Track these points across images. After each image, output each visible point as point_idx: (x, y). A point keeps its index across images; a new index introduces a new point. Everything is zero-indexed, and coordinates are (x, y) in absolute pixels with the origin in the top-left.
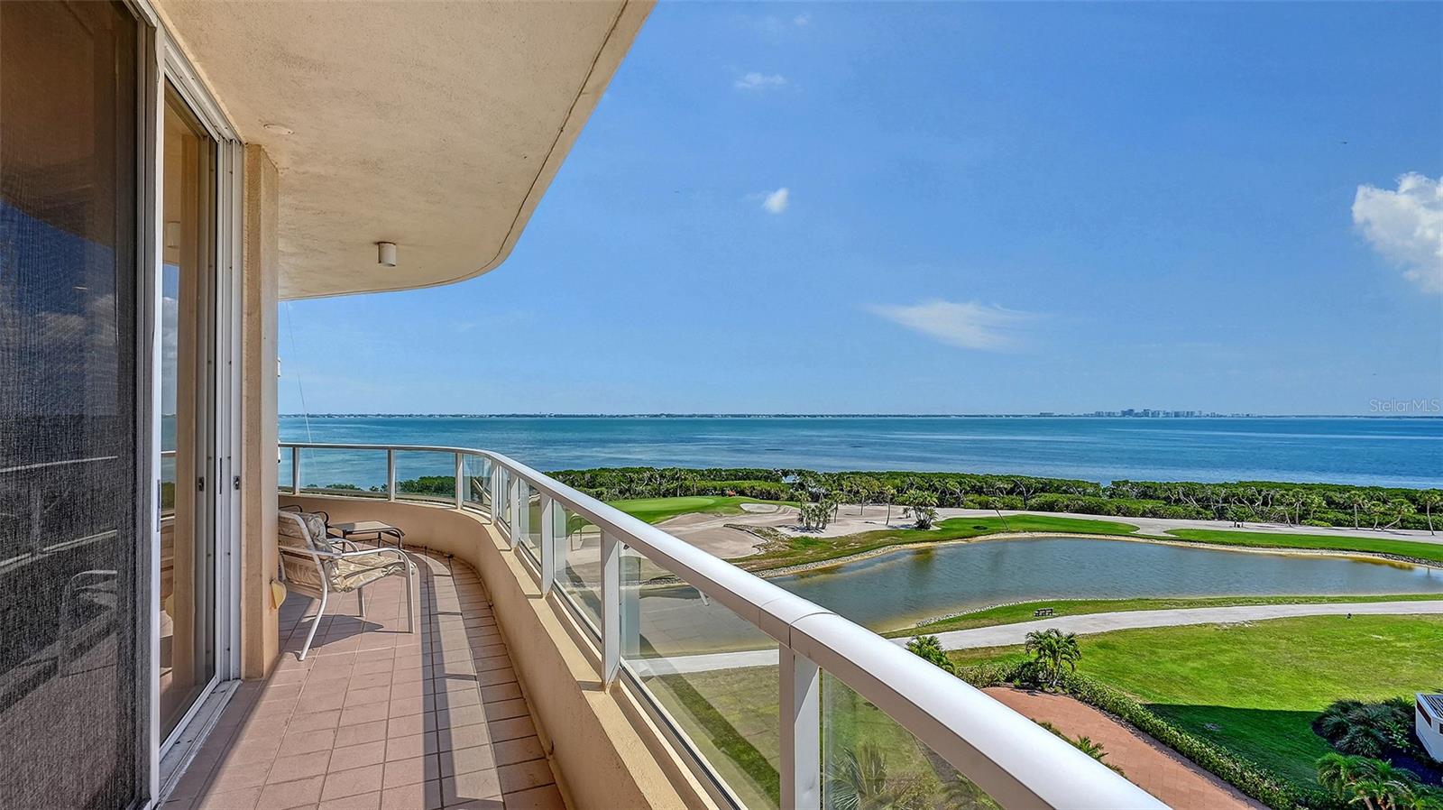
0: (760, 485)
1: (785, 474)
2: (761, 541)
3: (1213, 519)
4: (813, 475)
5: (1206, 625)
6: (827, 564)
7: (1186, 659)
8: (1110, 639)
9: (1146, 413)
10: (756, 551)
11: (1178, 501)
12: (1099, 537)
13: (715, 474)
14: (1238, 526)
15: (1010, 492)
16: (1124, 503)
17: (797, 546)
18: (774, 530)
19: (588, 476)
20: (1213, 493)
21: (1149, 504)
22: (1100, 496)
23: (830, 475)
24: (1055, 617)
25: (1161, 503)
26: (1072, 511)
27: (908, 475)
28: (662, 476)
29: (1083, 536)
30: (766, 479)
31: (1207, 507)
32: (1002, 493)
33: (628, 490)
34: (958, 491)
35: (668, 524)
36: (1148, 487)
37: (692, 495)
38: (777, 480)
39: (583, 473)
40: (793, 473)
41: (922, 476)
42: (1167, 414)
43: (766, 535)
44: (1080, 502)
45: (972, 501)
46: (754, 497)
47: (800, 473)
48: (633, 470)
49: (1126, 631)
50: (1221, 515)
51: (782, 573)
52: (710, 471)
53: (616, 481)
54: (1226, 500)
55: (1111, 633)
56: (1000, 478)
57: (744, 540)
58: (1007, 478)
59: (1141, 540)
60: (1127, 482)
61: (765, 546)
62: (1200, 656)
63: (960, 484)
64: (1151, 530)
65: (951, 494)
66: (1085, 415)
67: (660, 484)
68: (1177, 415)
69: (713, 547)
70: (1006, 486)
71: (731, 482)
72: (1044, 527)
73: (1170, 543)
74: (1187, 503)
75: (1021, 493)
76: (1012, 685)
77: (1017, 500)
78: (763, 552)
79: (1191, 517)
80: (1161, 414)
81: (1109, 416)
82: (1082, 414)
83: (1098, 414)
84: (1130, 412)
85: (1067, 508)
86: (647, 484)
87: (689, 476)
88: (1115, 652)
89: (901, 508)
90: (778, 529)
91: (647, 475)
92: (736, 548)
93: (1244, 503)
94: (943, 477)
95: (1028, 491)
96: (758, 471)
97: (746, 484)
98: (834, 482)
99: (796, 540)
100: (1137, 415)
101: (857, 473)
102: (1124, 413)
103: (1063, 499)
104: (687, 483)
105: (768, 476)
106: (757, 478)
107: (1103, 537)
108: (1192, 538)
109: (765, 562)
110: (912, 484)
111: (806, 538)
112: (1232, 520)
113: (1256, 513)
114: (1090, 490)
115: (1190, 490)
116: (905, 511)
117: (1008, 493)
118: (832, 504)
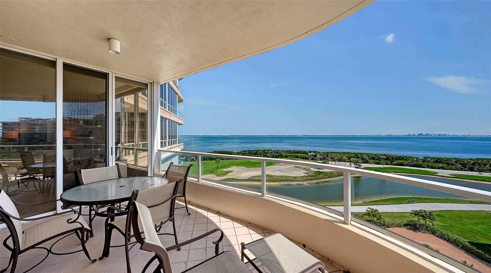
0: (302, 155)
1: (310, 152)
2: (306, 172)
3: (468, 171)
4: (319, 153)
5: (481, 211)
6: (327, 180)
7: (477, 224)
8: (441, 214)
9: (427, 135)
10: (304, 175)
11: (452, 164)
12: (422, 175)
13: (289, 152)
14: (481, 174)
15: (385, 159)
16: (430, 164)
17: (317, 174)
18: (309, 169)
19: (255, 151)
20: (467, 162)
21: (440, 165)
22: (419, 162)
23: (324, 153)
24: (415, 203)
25: (445, 165)
26: (409, 166)
27: (349, 153)
28: (274, 152)
29: (416, 175)
30: (304, 153)
31: (465, 167)
32: (383, 160)
33: (266, 156)
34: (367, 159)
35: (278, 165)
36: (438, 159)
37: (283, 157)
38: (307, 154)
39: (253, 151)
40: (312, 152)
41: (354, 154)
42: (435, 135)
43: (307, 170)
44: (412, 163)
45: (372, 162)
46: (301, 158)
47: (315, 152)
48: (266, 150)
49: (447, 210)
50: (471, 170)
51: (313, 182)
52: (288, 151)
53: (262, 153)
54: (473, 164)
55: (441, 211)
56: (381, 155)
57: (301, 171)
58: (384, 155)
59: (440, 177)
60: (429, 157)
61: (307, 173)
62: (484, 224)
63: (368, 156)
64: (443, 174)
65: (365, 159)
66: (404, 135)
67: (274, 154)
68: (439, 135)
69: (292, 173)
70: (384, 158)
71: (294, 154)
72: (401, 171)
73: (452, 179)
74: (456, 165)
75: (390, 160)
76: (406, 227)
77: (389, 162)
78: (307, 175)
79: (458, 170)
80: (433, 135)
81: (413, 136)
82: (403, 135)
83: (409, 135)
84: (421, 134)
85: (408, 165)
86: (271, 154)
87: (282, 152)
88: (444, 218)
89: (349, 163)
90: (310, 168)
91: (270, 151)
92: (298, 173)
93: (481, 166)
94: (362, 154)
95: (392, 159)
96: (301, 151)
97: (299, 155)
98: (326, 155)
99: (316, 172)
100: (423, 135)
101: (332, 152)
102: (419, 135)
103: (406, 162)
104: (282, 154)
105: (305, 153)
106: (301, 153)
107: (424, 175)
108: (461, 177)
109: (308, 178)
110: (351, 156)
111: (319, 171)
112: (476, 171)
113: (487, 170)
114: (415, 159)
115: (457, 161)
116: (350, 164)
117: (385, 160)
118: (327, 162)
